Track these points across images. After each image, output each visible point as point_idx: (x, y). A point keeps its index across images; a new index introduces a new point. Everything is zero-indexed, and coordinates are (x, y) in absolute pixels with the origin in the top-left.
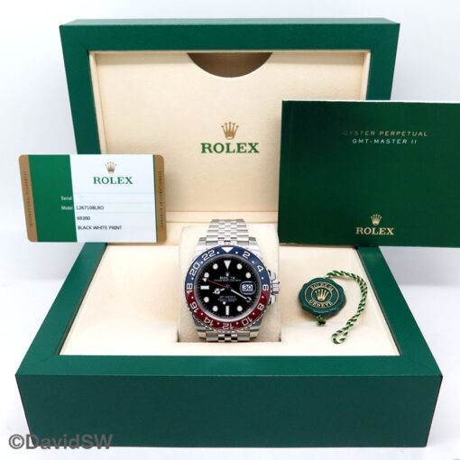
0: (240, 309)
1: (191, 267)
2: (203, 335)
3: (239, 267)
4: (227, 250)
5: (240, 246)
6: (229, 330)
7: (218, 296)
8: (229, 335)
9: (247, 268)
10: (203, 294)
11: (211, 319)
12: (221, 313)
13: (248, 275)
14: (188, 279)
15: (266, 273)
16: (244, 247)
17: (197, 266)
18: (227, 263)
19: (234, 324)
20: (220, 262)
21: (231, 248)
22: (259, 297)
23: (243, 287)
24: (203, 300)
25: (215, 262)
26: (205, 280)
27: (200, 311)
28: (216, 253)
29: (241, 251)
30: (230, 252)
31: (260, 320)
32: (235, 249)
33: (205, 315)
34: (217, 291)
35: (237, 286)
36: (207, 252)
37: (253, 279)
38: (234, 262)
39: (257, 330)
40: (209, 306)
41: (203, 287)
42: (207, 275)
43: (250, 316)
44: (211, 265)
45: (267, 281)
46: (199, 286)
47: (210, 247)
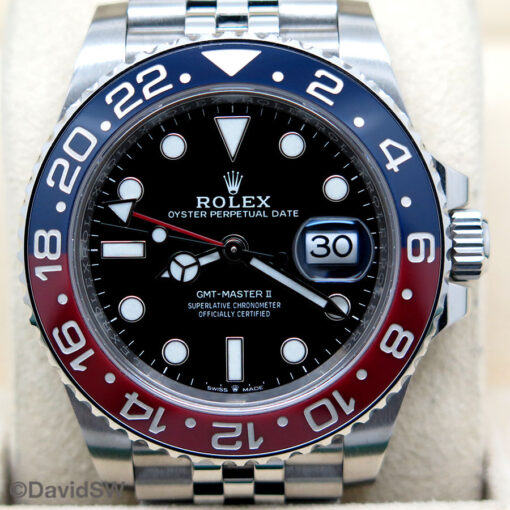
0: (294, 351)
1: (55, 150)
2: (121, 471)
3: (292, 145)
4: (231, 62)
5: (293, 42)
6: (245, 450)
7: (186, 290)
8: (246, 473)
9: (327, 153)
10: (113, 280)
11: (155, 402)
12: (204, 372)
13: (336, 188)
14: (40, 209)
15: (422, 178)
16: (316, 47)
17: (80, 144)
18: (232, 130)
19: (264, 424)
20: (197, 122)
21: (248, 56)
22: (387, 293)
23: (312, 242)
24: (113, 312)
25: (172, 124)
26: (122, 211)
27: (98, 365)
28: (172, 78)
29: (302, 67)
30: (245, 75)
31: (396, 403)
32: (272, 57)
33: (125, 386)
34: (183, 268)
35: (278, 243)
36: (128, 75)
37: (361, 207)
38: (267, 122)
39: (378, 448)
40: (144, 341)
41: (113, 250)
42: (131, 189)
43: (347, 386)
44: (150, 137)
45: (428, 215)
46: (95, 243)
47: (143, 50)
